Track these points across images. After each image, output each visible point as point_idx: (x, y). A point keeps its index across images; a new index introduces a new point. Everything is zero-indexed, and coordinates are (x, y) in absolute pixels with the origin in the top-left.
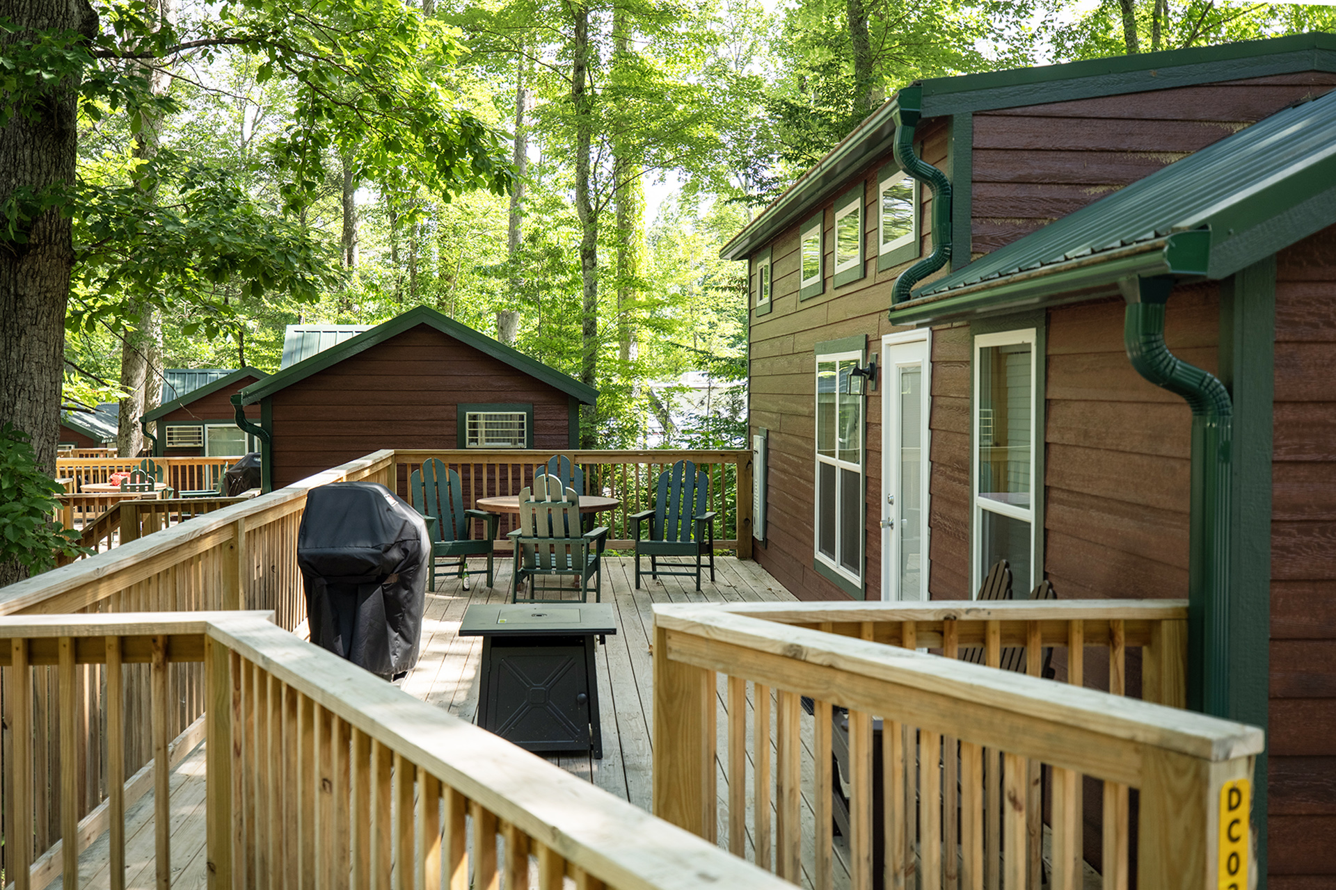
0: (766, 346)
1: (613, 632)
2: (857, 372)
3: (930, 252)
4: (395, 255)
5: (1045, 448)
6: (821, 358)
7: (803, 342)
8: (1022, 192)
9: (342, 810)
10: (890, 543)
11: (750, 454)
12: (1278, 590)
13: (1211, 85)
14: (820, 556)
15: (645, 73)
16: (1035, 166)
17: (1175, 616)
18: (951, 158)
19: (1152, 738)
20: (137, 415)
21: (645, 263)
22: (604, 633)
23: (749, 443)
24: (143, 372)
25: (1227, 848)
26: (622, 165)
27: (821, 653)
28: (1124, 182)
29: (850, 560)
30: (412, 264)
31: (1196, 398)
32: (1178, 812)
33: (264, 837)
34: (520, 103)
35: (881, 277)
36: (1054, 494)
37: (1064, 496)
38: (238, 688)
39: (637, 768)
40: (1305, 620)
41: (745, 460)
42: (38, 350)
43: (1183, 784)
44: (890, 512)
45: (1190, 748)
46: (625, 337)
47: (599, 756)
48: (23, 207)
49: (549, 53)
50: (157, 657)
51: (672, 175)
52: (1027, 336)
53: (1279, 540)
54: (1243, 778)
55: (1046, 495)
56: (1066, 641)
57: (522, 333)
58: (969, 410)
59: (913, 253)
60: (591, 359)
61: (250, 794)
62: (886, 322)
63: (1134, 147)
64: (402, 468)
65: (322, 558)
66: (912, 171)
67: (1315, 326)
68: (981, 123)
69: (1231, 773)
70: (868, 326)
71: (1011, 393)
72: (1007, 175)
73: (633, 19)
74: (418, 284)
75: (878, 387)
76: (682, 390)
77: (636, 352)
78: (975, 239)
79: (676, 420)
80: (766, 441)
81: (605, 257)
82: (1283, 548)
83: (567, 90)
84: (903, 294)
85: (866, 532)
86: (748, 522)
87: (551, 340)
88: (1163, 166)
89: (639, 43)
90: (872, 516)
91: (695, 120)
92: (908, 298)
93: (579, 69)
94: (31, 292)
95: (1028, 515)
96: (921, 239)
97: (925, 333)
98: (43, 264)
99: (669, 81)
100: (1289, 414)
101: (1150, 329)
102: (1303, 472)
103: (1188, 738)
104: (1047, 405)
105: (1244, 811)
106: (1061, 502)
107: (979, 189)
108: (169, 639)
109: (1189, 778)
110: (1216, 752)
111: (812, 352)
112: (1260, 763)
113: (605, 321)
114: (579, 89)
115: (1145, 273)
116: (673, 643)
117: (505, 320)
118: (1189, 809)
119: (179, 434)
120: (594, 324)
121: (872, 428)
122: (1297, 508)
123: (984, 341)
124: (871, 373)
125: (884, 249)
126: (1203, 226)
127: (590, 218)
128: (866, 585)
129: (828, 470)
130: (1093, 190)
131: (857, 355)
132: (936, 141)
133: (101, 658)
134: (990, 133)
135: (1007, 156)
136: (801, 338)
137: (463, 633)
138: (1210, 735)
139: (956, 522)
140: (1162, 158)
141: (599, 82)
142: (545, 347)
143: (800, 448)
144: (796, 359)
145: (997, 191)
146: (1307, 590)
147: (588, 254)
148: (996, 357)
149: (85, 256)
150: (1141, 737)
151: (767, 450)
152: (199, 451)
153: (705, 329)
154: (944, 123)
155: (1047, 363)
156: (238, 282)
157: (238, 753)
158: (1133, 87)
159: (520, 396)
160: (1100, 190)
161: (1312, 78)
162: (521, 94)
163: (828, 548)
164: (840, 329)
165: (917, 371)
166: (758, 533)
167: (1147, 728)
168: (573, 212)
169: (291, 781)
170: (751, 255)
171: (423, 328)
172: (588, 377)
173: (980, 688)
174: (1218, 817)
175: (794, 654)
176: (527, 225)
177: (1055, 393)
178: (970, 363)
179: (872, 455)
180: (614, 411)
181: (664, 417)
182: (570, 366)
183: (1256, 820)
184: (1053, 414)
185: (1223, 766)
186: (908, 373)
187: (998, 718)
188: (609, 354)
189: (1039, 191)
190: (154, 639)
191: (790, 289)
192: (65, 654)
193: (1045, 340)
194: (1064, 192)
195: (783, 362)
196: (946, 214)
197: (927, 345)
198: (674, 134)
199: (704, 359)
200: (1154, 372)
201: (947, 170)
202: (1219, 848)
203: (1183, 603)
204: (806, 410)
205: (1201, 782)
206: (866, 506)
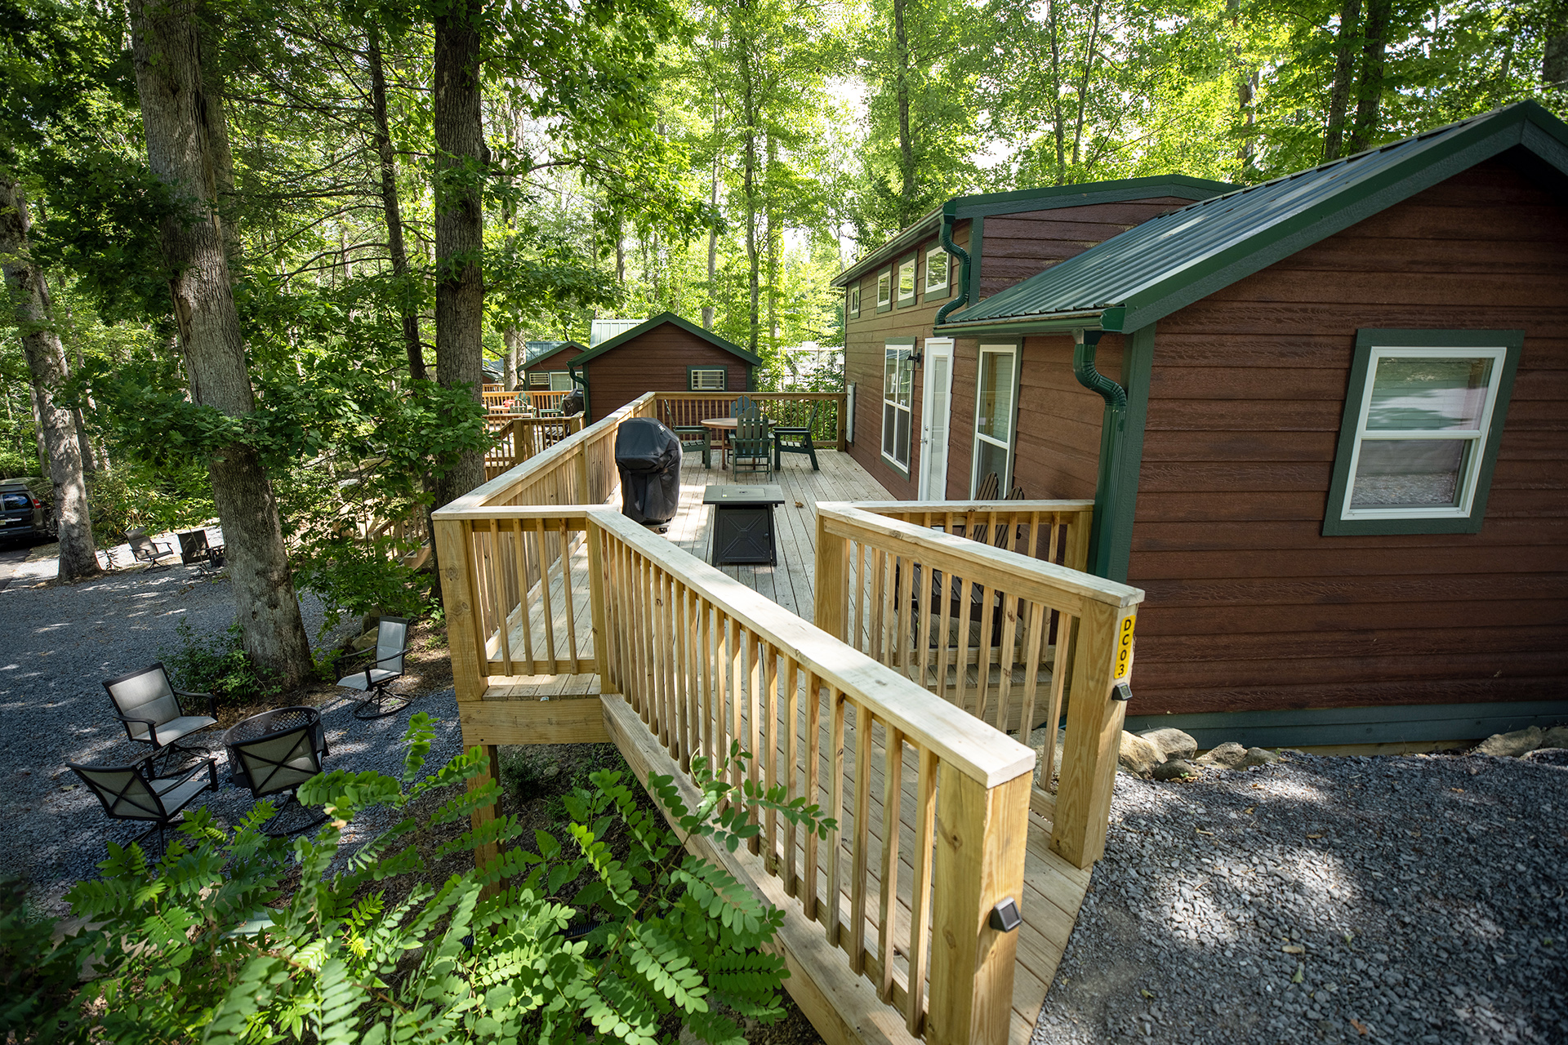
0: (856, 336)
1: (783, 502)
2: (910, 358)
3: (956, 296)
4: (646, 277)
5: (1018, 411)
6: (888, 347)
7: (878, 336)
8: (1009, 263)
9: (669, 616)
10: (925, 451)
11: (846, 396)
12: (1141, 497)
13: (1115, 203)
14: (884, 454)
15: (787, 174)
16: (1018, 248)
17: (1086, 509)
18: (970, 243)
19: (1089, 594)
20: (513, 367)
21: (784, 283)
22: (777, 503)
23: (845, 389)
24: (515, 342)
25: (1122, 647)
26: (771, 225)
27: (911, 537)
28: (1065, 258)
29: (901, 457)
30: (655, 280)
31: (1109, 396)
32: (1099, 631)
33: (624, 620)
34: (714, 188)
35: (925, 306)
36: (1021, 436)
37: (1027, 438)
38: (605, 546)
39: (795, 572)
40: (1152, 513)
41: (843, 398)
42: (469, 342)
43: (1103, 618)
44: (925, 435)
45: (1109, 601)
46: (773, 323)
47: (775, 565)
48: (458, 263)
49: (734, 160)
50: (562, 529)
51: (800, 232)
52: (1012, 349)
53: (1144, 472)
54: (1132, 615)
55: (1016, 435)
56: (1030, 521)
57: (717, 320)
58: (975, 385)
59: (946, 294)
60: (755, 337)
61: (615, 599)
62: (927, 331)
63: (1072, 238)
64: (659, 402)
65: (629, 461)
66: (948, 248)
67: (1174, 358)
68: (988, 222)
69: (1128, 612)
70: (918, 332)
71: (998, 377)
72: (1000, 253)
73: (778, 141)
74: (660, 292)
75: (922, 366)
76: (804, 354)
77: (779, 333)
78: (982, 289)
79: (801, 371)
80: (855, 389)
81: (762, 280)
82: (1145, 476)
83: (743, 182)
84: (941, 320)
85: (912, 444)
86: (844, 431)
87: (733, 325)
88: (1087, 249)
89: (783, 155)
90: (915, 436)
91: (815, 201)
92: (944, 323)
93: (749, 170)
94: (463, 309)
95: (1006, 446)
96: (951, 287)
97: (952, 341)
98: (468, 294)
99: (800, 177)
100: (1156, 405)
101: (1088, 357)
102: (1159, 436)
103: (1109, 595)
104: (1020, 388)
105: (1131, 631)
106: (1025, 441)
107: (986, 261)
108: (567, 520)
109: (1107, 615)
110: (1122, 603)
111: (883, 343)
112: (1141, 608)
113: (763, 316)
114: (749, 182)
115: (1087, 328)
116: (828, 524)
117: (707, 312)
118: (1104, 630)
119: (537, 378)
120: (756, 317)
121: (917, 389)
122: (1155, 455)
123: (984, 348)
124: (918, 359)
125: (928, 290)
126: (1121, 304)
127: (754, 256)
128: (910, 472)
129: (890, 409)
130: (1047, 262)
131: (910, 348)
132: (962, 231)
133: (534, 528)
134: (993, 229)
135: (1001, 242)
136: (877, 334)
137: (704, 503)
138: (1120, 595)
139: (964, 445)
140: (1087, 245)
141: (760, 179)
142: (731, 331)
143: (874, 395)
144: (873, 346)
145: (995, 262)
146: (1155, 497)
147: (754, 278)
148: (991, 358)
149: (490, 289)
150: (1083, 593)
151: (855, 394)
152: (547, 388)
153: (815, 317)
154: (967, 222)
155: (1021, 365)
156: (572, 300)
157: (606, 578)
158: (1072, 203)
159: (720, 361)
160: (1051, 262)
161: (1169, 201)
162: (715, 183)
163: (889, 450)
164: (900, 332)
165: (944, 360)
166: (849, 438)
167: (1087, 589)
168: (745, 253)
169: (638, 597)
170: (848, 285)
171: (668, 324)
172: (753, 347)
173: (997, 562)
174: (1119, 633)
175: (896, 535)
176: (720, 262)
177: (1025, 382)
178: (977, 359)
179: (917, 403)
180: (768, 365)
181: (794, 371)
182: (744, 342)
183: (1136, 634)
184: (1023, 393)
185: (1124, 610)
186: (940, 360)
187: (1006, 577)
188: (764, 334)
189: (1018, 262)
190: (560, 520)
191: (871, 306)
192: (517, 527)
193: (1021, 352)
194: (1031, 263)
195: (865, 347)
196: (967, 275)
197: (952, 346)
198: (804, 208)
199: (817, 336)
200: (1087, 382)
201: (967, 249)
202: (1118, 647)
203: (1091, 502)
204: (878, 374)
205: (1113, 617)
206: (912, 430)
